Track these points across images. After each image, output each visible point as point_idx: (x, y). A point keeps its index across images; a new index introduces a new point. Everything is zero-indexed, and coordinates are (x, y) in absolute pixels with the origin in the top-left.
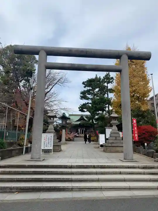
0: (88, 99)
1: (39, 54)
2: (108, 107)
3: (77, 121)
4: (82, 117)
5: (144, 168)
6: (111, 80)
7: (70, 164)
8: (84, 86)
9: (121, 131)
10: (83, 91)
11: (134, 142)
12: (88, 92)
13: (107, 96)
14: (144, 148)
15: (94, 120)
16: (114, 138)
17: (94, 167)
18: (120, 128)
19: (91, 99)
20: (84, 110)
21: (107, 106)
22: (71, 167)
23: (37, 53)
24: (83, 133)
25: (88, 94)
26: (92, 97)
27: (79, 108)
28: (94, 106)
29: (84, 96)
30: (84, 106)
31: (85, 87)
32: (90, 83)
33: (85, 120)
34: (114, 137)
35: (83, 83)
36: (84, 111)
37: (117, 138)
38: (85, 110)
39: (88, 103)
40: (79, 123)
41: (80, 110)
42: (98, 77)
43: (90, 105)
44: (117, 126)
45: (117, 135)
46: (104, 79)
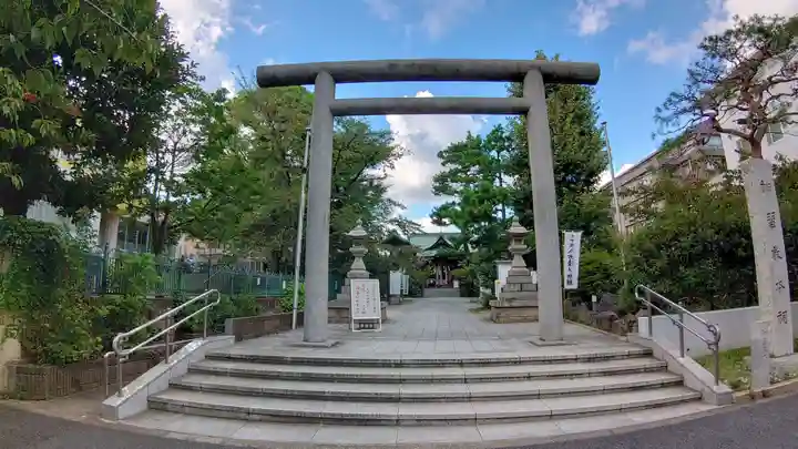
0: (452, 193)
1: (316, 81)
2: (503, 211)
3: (431, 249)
4: (441, 238)
5: (590, 360)
6: (506, 144)
7: (397, 358)
8: (442, 161)
9: (535, 269)
10: (438, 173)
11: (566, 294)
12: (453, 175)
13: (498, 184)
14: (591, 309)
15: (469, 246)
16: (518, 287)
17: (461, 364)
18: (531, 261)
19: (461, 193)
20: (444, 220)
21: (500, 207)
22: (400, 365)
23: (311, 80)
24: (444, 278)
25: (452, 181)
26: (462, 188)
27: (431, 217)
28: (468, 209)
29: (441, 186)
30: (443, 213)
31: (443, 164)
32: (455, 153)
33: (448, 246)
34: (516, 285)
35: (440, 155)
36: (445, 224)
37: (525, 287)
38: (446, 220)
39: (454, 203)
40: (434, 253)
41: (434, 222)
42: (474, 136)
43: (458, 208)
44: (525, 257)
45: (524, 280)
46: (489, 142)
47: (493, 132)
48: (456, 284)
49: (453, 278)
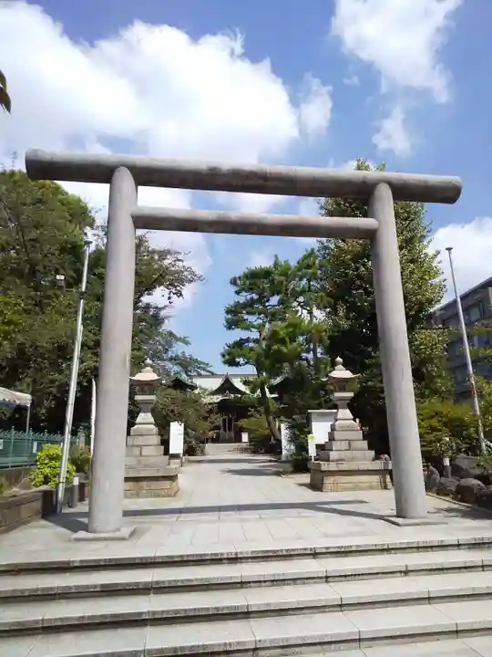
0: (248, 327)
3: (215, 392)
4: (227, 380)
8: (236, 289)
10: (231, 303)
12: (249, 306)
15: (267, 390)
17: (315, 554)
19: (259, 327)
20: (237, 360)
25: (248, 313)
26: (260, 321)
27: (223, 356)
29: (235, 318)
30: (237, 349)
31: (238, 293)
32: (255, 281)
33: (238, 391)
34: (343, 442)
35: (234, 282)
36: (238, 364)
37: (354, 445)
38: (241, 360)
39: (248, 339)
40: (217, 398)
41: (226, 362)
42: (282, 261)
43: (255, 346)
45: (353, 435)
46: (300, 270)
47: (305, 258)
48: (245, 437)
49: (242, 430)
